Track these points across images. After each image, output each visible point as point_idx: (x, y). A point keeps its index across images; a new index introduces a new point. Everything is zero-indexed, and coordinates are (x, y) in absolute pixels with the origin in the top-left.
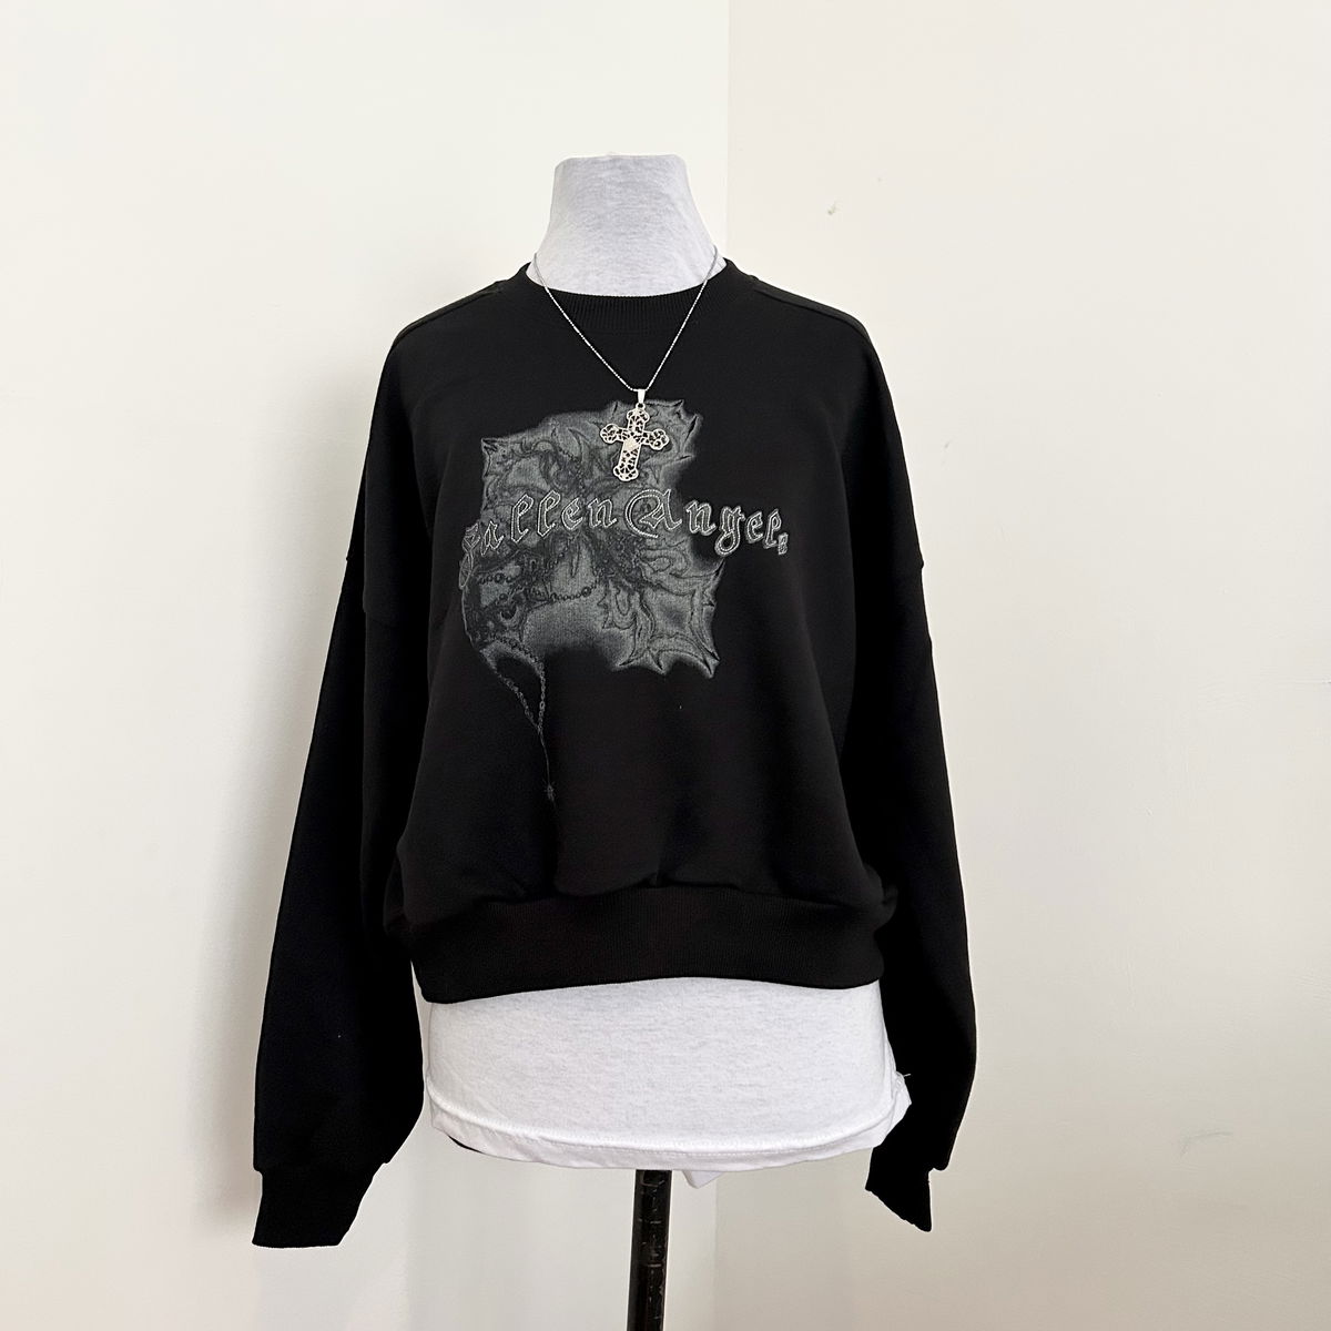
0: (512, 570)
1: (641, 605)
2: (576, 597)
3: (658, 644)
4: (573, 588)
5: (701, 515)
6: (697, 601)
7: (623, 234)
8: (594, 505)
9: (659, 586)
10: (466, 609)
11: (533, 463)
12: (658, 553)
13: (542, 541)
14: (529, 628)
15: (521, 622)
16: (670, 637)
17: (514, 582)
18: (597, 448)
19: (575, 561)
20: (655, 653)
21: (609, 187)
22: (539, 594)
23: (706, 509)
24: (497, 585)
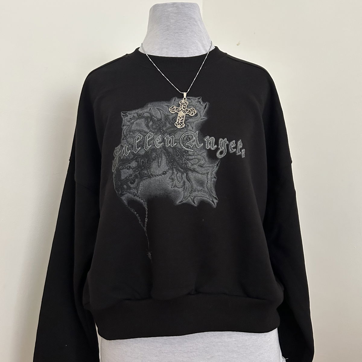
0: (134, 164)
1: (187, 178)
2: (161, 175)
3: (194, 194)
4: (159, 171)
5: (211, 142)
6: (209, 176)
7: (177, 33)
8: (168, 138)
9: (194, 171)
10: (115, 180)
11: (142, 122)
12: (193, 157)
13: (146, 152)
14: (141, 188)
15: (137, 185)
16: (198, 191)
17: (135, 169)
18: (168, 115)
19: (160, 160)
20: (192, 198)
21: (171, 14)
22: (145, 174)
23: (213, 139)
24: (128, 171)
